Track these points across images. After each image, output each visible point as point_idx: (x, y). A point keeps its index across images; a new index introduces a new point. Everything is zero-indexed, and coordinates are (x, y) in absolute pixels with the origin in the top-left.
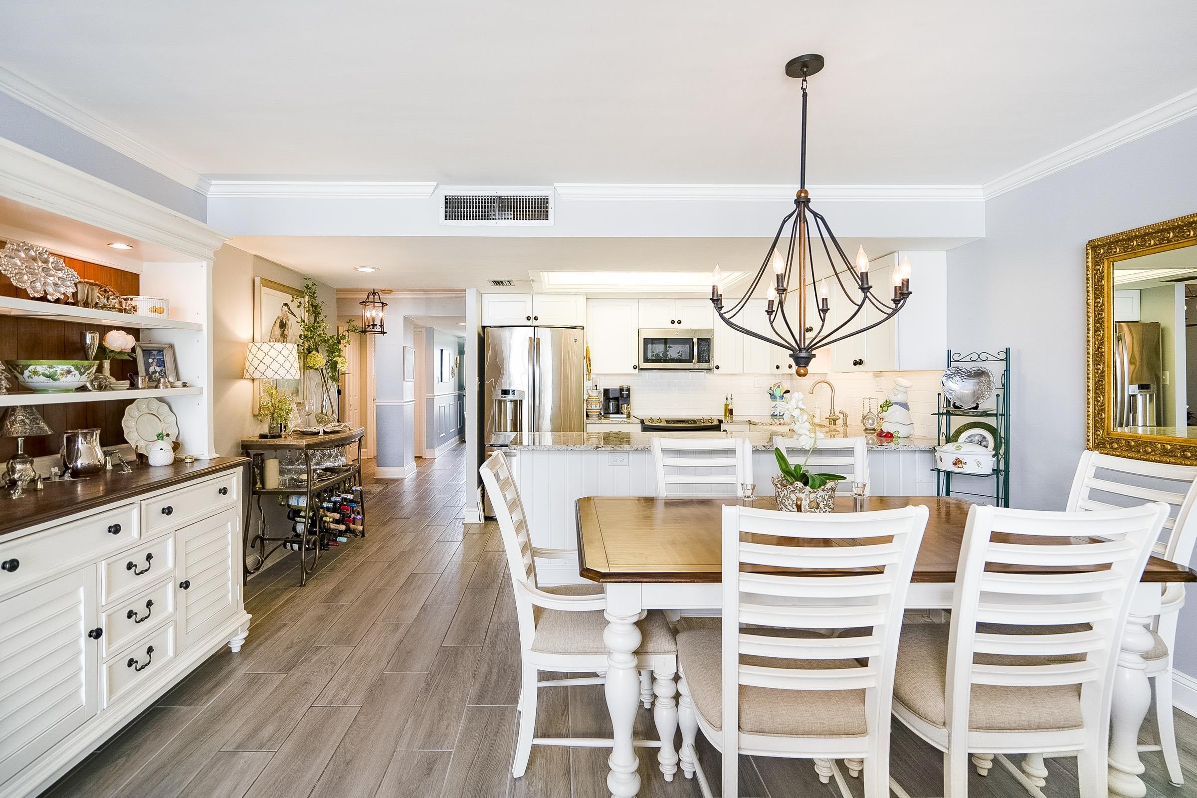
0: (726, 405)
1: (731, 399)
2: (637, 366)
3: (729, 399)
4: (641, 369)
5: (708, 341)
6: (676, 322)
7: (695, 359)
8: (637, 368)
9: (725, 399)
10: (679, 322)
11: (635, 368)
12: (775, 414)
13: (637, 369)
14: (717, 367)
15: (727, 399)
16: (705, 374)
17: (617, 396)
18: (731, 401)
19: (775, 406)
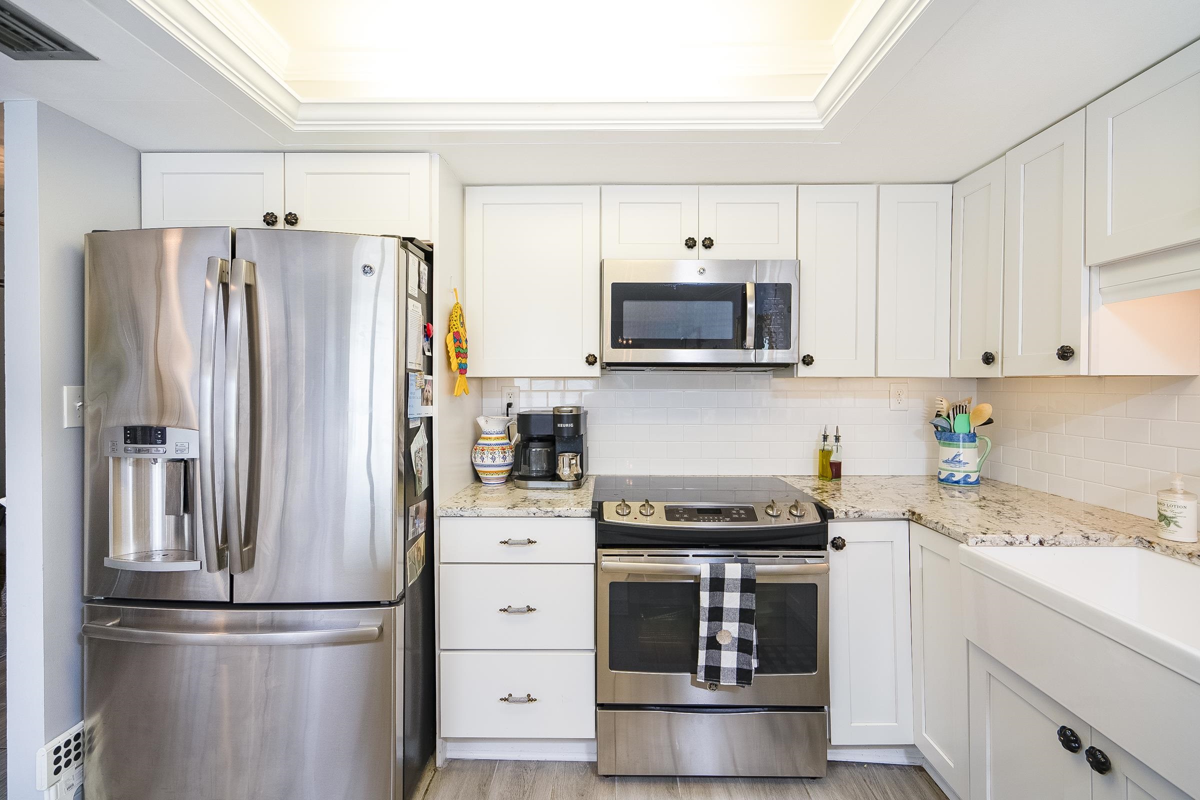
0: (825, 453)
1: (837, 439)
2: (597, 356)
3: (831, 439)
4: (609, 364)
5: (784, 291)
6: (699, 243)
7: (750, 340)
8: (596, 361)
9: (822, 438)
10: (707, 242)
11: (591, 360)
12: (955, 479)
13: (598, 365)
14: (808, 361)
15: (825, 438)
16: (773, 377)
17: (550, 432)
18: (836, 442)
19: (954, 458)
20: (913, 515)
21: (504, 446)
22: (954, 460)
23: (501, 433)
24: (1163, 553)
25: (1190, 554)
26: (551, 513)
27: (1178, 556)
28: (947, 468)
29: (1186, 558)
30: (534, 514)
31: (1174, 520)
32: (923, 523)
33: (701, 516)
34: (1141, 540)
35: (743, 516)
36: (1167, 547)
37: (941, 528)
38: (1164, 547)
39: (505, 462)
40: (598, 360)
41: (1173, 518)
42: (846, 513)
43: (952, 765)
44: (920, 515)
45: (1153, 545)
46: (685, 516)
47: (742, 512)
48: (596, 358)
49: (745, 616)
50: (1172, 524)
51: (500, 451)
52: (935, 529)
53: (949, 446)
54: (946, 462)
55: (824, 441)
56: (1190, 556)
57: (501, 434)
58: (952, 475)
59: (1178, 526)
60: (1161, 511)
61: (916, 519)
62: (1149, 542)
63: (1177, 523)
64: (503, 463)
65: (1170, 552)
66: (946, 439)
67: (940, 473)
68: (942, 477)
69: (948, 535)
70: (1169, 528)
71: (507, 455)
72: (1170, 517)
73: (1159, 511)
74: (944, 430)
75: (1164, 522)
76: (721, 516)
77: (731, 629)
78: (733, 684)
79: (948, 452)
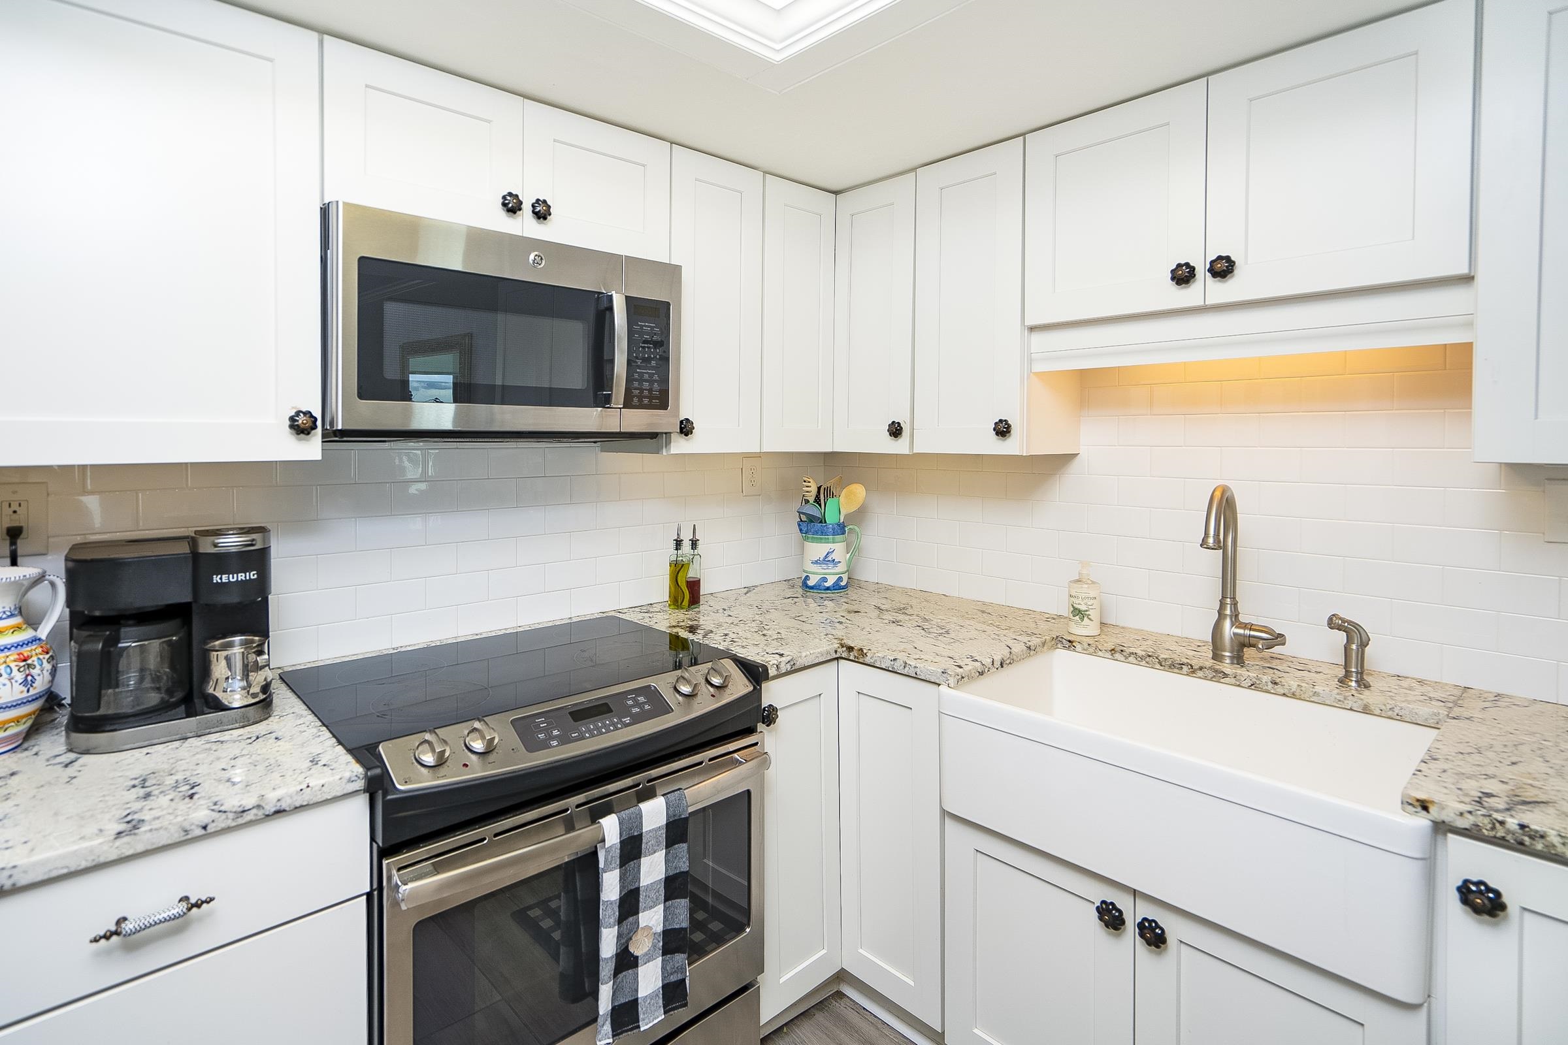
0: (678, 568)
1: (694, 544)
2: (317, 414)
3: (687, 545)
6: (527, 208)
7: (618, 392)
8: (314, 427)
9: (673, 544)
10: (540, 208)
11: (304, 424)
12: (826, 585)
14: (686, 428)
15: (678, 544)
16: (601, 451)
17: (182, 595)
18: (692, 549)
19: (826, 557)
20: (849, 652)
21: (26, 651)
22: (827, 560)
23: (12, 615)
24: (1085, 652)
25: (1113, 650)
26: (254, 811)
27: (1100, 653)
28: (818, 571)
29: (1108, 655)
30: (205, 828)
31: (1087, 613)
32: (869, 662)
33: (582, 725)
34: (1061, 640)
35: (647, 707)
36: (1089, 645)
37: (902, 667)
38: (1086, 646)
39: (32, 692)
40: (319, 423)
41: (1087, 611)
42: (777, 666)
43: (912, 983)
44: (861, 650)
45: (1074, 644)
46: (555, 733)
47: (641, 699)
48: (316, 419)
49: (674, 886)
50: (1085, 618)
51: (13, 665)
52: (890, 669)
53: (820, 541)
54: (816, 562)
55: (677, 549)
56: (1113, 652)
57: (9, 617)
58: (825, 580)
59: (1090, 619)
60: (1074, 605)
61: (855, 657)
62: (1070, 641)
63: (1090, 617)
64: (25, 695)
65: (1091, 650)
66: (816, 533)
67: (807, 578)
68: (811, 583)
69: (915, 676)
70: (1083, 623)
71: (35, 672)
72: (1084, 611)
73: (1072, 605)
74: (812, 519)
75: (1078, 617)
76: (614, 717)
77: (652, 918)
78: (660, 1019)
79: (817, 549)
